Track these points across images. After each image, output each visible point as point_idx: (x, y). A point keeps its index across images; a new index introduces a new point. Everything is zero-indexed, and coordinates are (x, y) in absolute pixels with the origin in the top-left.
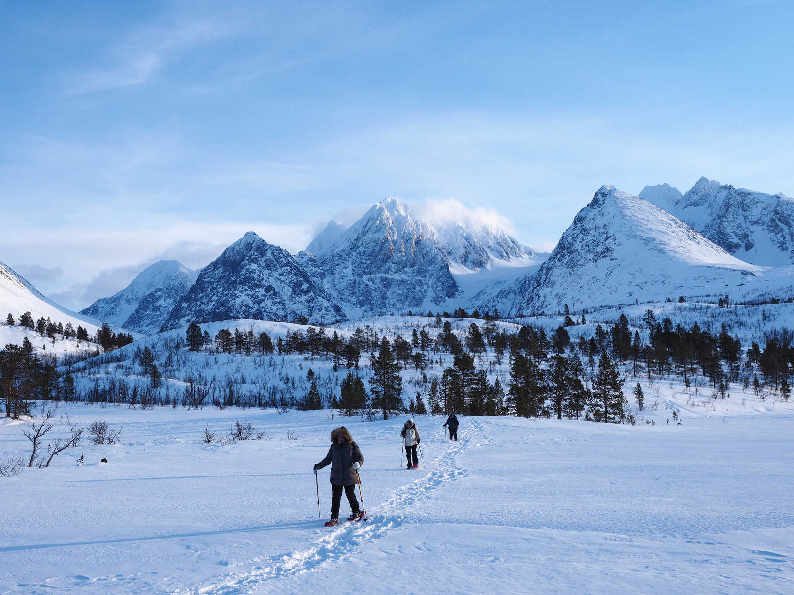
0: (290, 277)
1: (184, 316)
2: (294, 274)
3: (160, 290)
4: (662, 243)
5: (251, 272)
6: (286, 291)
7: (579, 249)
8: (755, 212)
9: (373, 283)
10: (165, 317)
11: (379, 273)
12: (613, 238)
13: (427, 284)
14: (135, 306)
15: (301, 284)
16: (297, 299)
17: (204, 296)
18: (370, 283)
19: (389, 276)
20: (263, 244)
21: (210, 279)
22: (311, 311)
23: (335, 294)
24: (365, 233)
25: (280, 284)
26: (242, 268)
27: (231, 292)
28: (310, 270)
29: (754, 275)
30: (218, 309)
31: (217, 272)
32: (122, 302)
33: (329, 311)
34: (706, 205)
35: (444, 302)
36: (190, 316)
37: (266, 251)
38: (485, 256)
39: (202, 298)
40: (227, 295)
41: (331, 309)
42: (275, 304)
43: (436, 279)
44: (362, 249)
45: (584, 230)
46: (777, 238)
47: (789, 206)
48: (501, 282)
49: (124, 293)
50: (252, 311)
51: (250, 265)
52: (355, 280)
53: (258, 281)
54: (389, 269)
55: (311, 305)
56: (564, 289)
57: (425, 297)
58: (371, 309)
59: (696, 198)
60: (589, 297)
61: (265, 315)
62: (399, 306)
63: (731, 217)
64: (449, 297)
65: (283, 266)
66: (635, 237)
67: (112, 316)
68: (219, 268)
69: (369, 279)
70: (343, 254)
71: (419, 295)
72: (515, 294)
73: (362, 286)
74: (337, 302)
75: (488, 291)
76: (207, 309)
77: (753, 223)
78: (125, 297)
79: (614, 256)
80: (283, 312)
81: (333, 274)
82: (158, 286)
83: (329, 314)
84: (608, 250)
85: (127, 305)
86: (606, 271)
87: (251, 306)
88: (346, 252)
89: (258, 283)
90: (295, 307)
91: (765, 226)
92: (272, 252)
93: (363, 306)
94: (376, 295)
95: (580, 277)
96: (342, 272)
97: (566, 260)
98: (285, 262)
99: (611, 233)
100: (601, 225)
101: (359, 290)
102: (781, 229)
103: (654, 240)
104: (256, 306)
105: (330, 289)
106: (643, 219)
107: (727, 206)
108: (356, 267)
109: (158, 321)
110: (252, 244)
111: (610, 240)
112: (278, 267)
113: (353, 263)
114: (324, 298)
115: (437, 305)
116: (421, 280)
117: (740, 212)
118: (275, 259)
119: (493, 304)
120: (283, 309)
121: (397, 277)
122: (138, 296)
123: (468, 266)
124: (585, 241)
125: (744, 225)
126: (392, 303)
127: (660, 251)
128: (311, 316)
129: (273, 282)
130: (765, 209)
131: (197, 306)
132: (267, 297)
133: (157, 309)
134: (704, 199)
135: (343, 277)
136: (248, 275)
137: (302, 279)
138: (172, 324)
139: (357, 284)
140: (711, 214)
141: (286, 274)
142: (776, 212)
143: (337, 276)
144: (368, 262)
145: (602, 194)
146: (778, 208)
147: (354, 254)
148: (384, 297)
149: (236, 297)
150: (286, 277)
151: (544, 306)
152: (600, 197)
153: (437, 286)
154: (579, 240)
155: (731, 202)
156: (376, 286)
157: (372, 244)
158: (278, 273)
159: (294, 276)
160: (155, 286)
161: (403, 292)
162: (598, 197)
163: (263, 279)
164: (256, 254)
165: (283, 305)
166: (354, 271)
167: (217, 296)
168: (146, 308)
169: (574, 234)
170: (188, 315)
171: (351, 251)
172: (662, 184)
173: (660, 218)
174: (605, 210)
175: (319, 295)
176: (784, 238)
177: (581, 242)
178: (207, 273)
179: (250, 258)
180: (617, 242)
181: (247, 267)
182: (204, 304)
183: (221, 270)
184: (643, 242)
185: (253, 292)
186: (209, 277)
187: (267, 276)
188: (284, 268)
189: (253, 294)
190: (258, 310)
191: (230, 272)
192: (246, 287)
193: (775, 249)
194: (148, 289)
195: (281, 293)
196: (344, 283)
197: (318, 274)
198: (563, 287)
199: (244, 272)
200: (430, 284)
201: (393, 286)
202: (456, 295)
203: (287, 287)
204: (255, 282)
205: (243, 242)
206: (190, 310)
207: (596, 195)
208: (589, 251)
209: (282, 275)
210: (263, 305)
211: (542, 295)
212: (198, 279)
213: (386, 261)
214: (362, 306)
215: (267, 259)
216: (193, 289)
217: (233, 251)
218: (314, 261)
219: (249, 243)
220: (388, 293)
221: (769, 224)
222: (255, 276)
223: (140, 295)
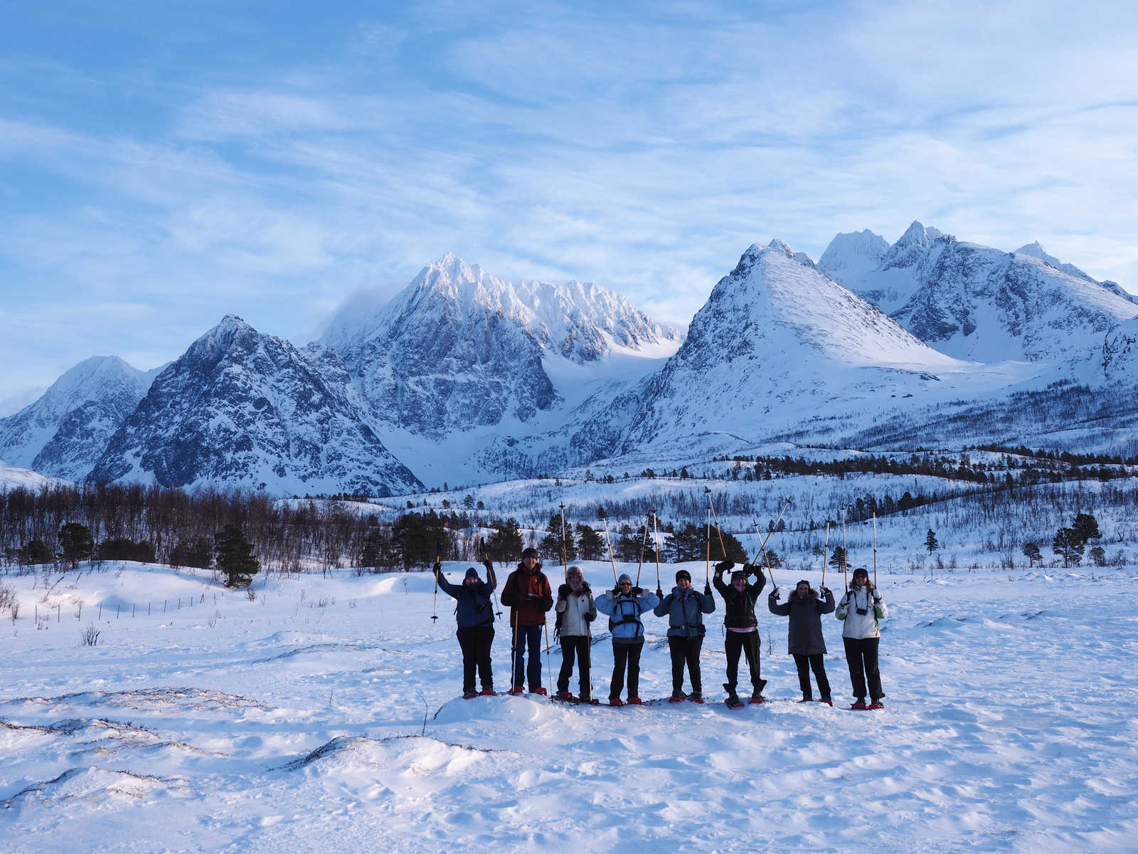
0: (293, 384)
1: (129, 447)
2: (299, 380)
3: (92, 403)
4: (822, 334)
5: (233, 378)
6: (288, 406)
7: (710, 342)
8: (980, 278)
9: (425, 388)
10: (102, 446)
11: (433, 373)
12: (753, 326)
13: (507, 388)
14: (52, 430)
15: (310, 394)
16: (304, 417)
17: (160, 415)
18: (419, 389)
19: (449, 378)
20: (252, 333)
21: (169, 388)
22: (325, 435)
23: (365, 407)
24: (411, 311)
25: (277, 396)
26: (219, 372)
27: (202, 409)
28: (327, 370)
29: (938, 380)
30: (183, 436)
31: (180, 378)
32: (32, 423)
33: (355, 435)
34: (916, 265)
35: (534, 416)
36: (140, 447)
37: (256, 344)
38: (600, 343)
39: (158, 419)
40: (196, 414)
41: (357, 432)
42: (270, 426)
43: (522, 380)
44: (406, 337)
45: (719, 314)
46: (1008, 316)
47: (1026, 270)
48: (619, 383)
49: (34, 409)
50: (234, 438)
51: (231, 366)
52: (396, 386)
53: (244, 391)
54: (448, 366)
55: (326, 426)
56: (686, 401)
57: (504, 409)
58: (422, 430)
59: (903, 254)
60: (716, 413)
61: (255, 442)
62: (464, 423)
63: (944, 285)
64: (542, 408)
65: (283, 367)
66: (785, 324)
67: (15, 446)
68: (184, 371)
69: (417, 383)
70: (377, 345)
71: (495, 406)
72: (638, 402)
73: (408, 395)
74: (367, 421)
75: (600, 397)
76: (167, 435)
77: (977, 294)
78: (36, 416)
79: (754, 353)
80: (282, 438)
81: (362, 376)
82: (88, 398)
83: (354, 439)
84: (746, 344)
85: (39, 428)
86: (742, 374)
87: (233, 429)
88: (383, 342)
89: (244, 394)
90: (301, 430)
91: (993, 299)
92: (266, 346)
93: (409, 425)
94: (429, 407)
95: (708, 383)
96: (375, 372)
97: (692, 358)
98: (285, 361)
99: (752, 319)
100: (741, 306)
101: (402, 400)
102: (1014, 304)
103: (811, 330)
104: (241, 431)
105: (358, 400)
106: (800, 297)
107: (942, 268)
108: (397, 365)
109: (89, 453)
110: (235, 333)
111: (749, 330)
112: (275, 368)
113: (394, 358)
114: (345, 416)
115: (523, 421)
116: (498, 383)
117: (960, 277)
118: (271, 357)
119: (605, 419)
120: (282, 434)
121: (461, 378)
122: (57, 414)
123: (573, 359)
124: (719, 329)
125: (964, 298)
126: (453, 418)
127: (816, 346)
128: (325, 443)
129: (266, 392)
130: (993, 273)
131: (150, 430)
132: (258, 416)
133: (88, 434)
134: (913, 256)
135: (378, 381)
136: (228, 383)
137: (311, 387)
138: (112, 460)
139: (399, 391)
140: (921, 280)
141: (286, 379)
142: (1008, 278)
143: (368, 379)
144: (416, 357)
145: (750, 256)
146: (1011, 273)
147: (395, 344)
148: (441, 411)
149: (210, 416)
150: (287, 384)
151: (659, 426)
152: (747, 261)
153: (523, 392)
154: (712, 327)
155: (948, 262)
156: (428, 394)
157: (422, 328)
158: (275, 379)
159: (299, 383)
160: (85, 396)
161: (471, 402)
162: (744, 262)
163: (251, 388)
164: (240, 349)
165: (283, 427)
166: (394, 370)
167: (181, 415)
168: (70, 433)
169: (706, 318)
170: (136, 446)
171: (389, 340)
172: (861, 231)
173: (825, 294)
174: (749, 284)
175: (338, 411)
176: (1017, 317)
177: (713, 331)
178: (165, 380)
179: (230, 355)
180: (759, 332)
181: (226, 370)
182: (161, 428)
183: (187, 375)
184: (794, 332)
185: (236, 408)
186: (168, 385)
187: (258, 383)
188: (285, 371)
189: (236, 412)
190: (244, 436)
191: (201, 377)
192: (225, 402)
193: (1005, 333)
194: (73, 401)
195: (280, 409)
196: (379, 391)
197: (339, 377)
198: (685, 398)
199: (222, 378)
200: (512, 388)
201: (454, 393)
202: (553, 405)
203: (288, 400)
204: (240, 393)
205: (220, 330)
206: (139, 438)
207: (743, 258)
208: (722, 345)
209: (281, 381)
210: (252, 428)
211: (657, 409)
212: (152, 390)
213: (445, 354)
214: (407, 425)
215: (258, 358)
216: (144, 405)
217: (204, 345)
218: (332, 356)
219: (230, 332)
220: (448, 405)
221: (999, 295)
222: (239, 384)
223: (61, 411)
